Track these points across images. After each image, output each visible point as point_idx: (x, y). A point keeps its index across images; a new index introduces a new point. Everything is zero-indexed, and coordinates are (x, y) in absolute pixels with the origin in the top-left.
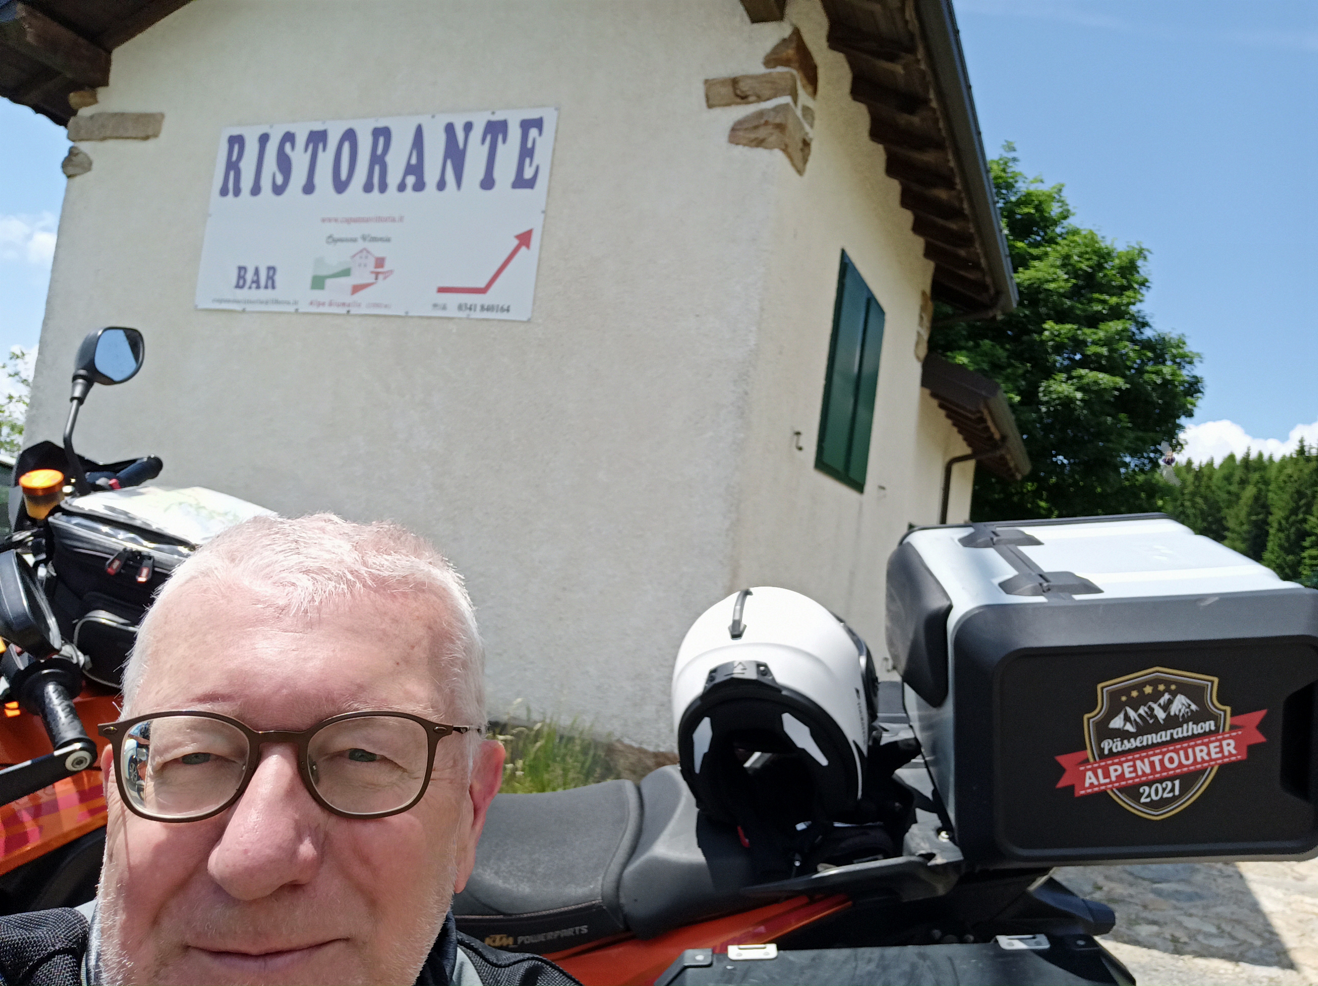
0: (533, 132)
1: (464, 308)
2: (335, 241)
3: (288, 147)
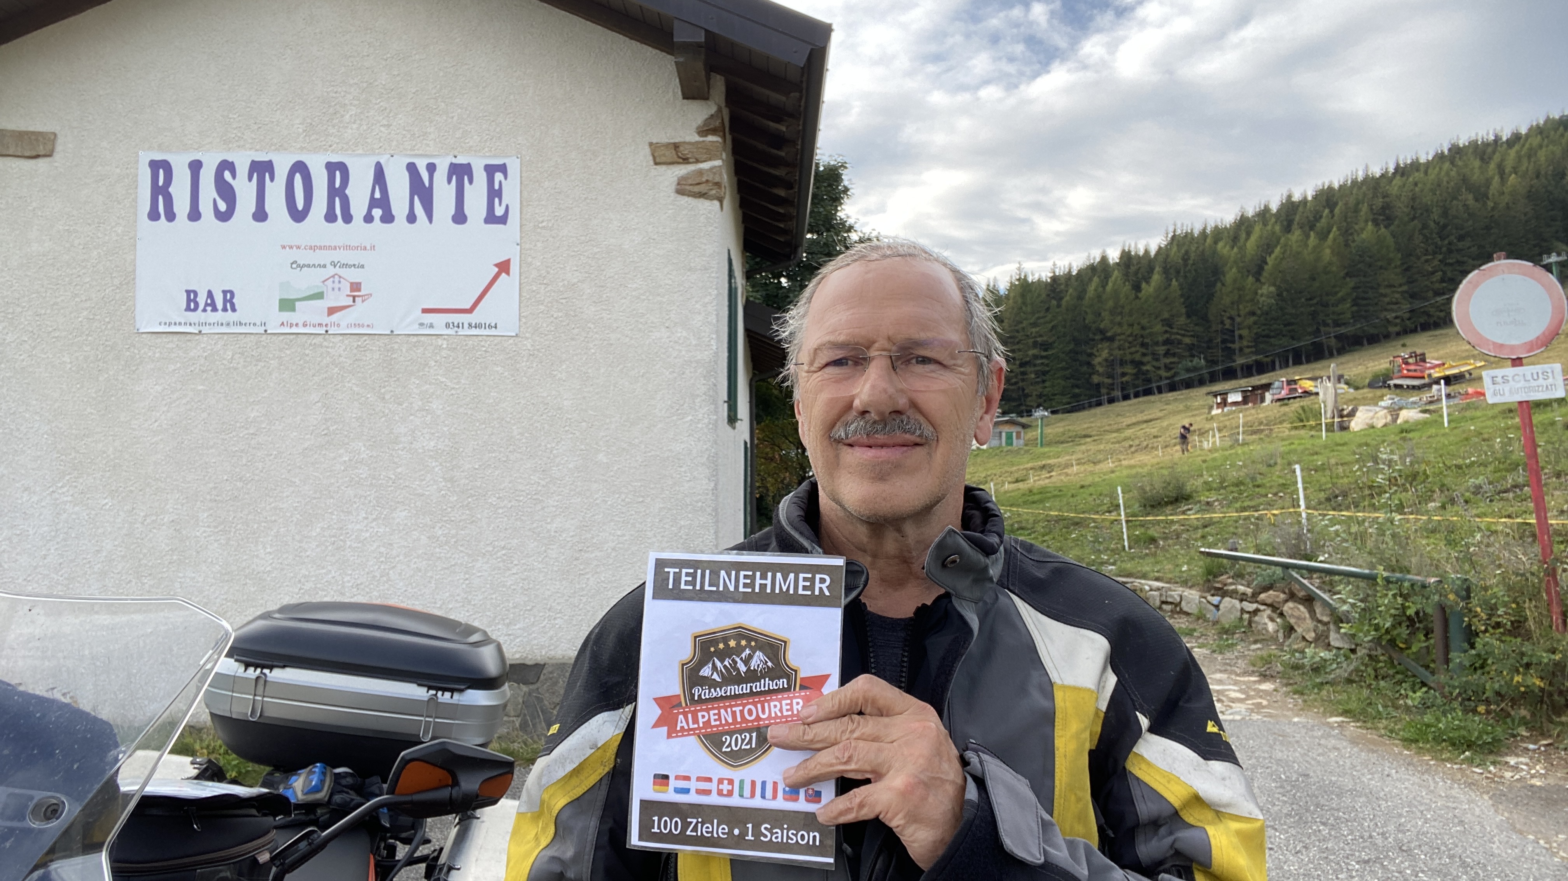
1: (451, 326)
2: (301, 267)
3: (227, 175)
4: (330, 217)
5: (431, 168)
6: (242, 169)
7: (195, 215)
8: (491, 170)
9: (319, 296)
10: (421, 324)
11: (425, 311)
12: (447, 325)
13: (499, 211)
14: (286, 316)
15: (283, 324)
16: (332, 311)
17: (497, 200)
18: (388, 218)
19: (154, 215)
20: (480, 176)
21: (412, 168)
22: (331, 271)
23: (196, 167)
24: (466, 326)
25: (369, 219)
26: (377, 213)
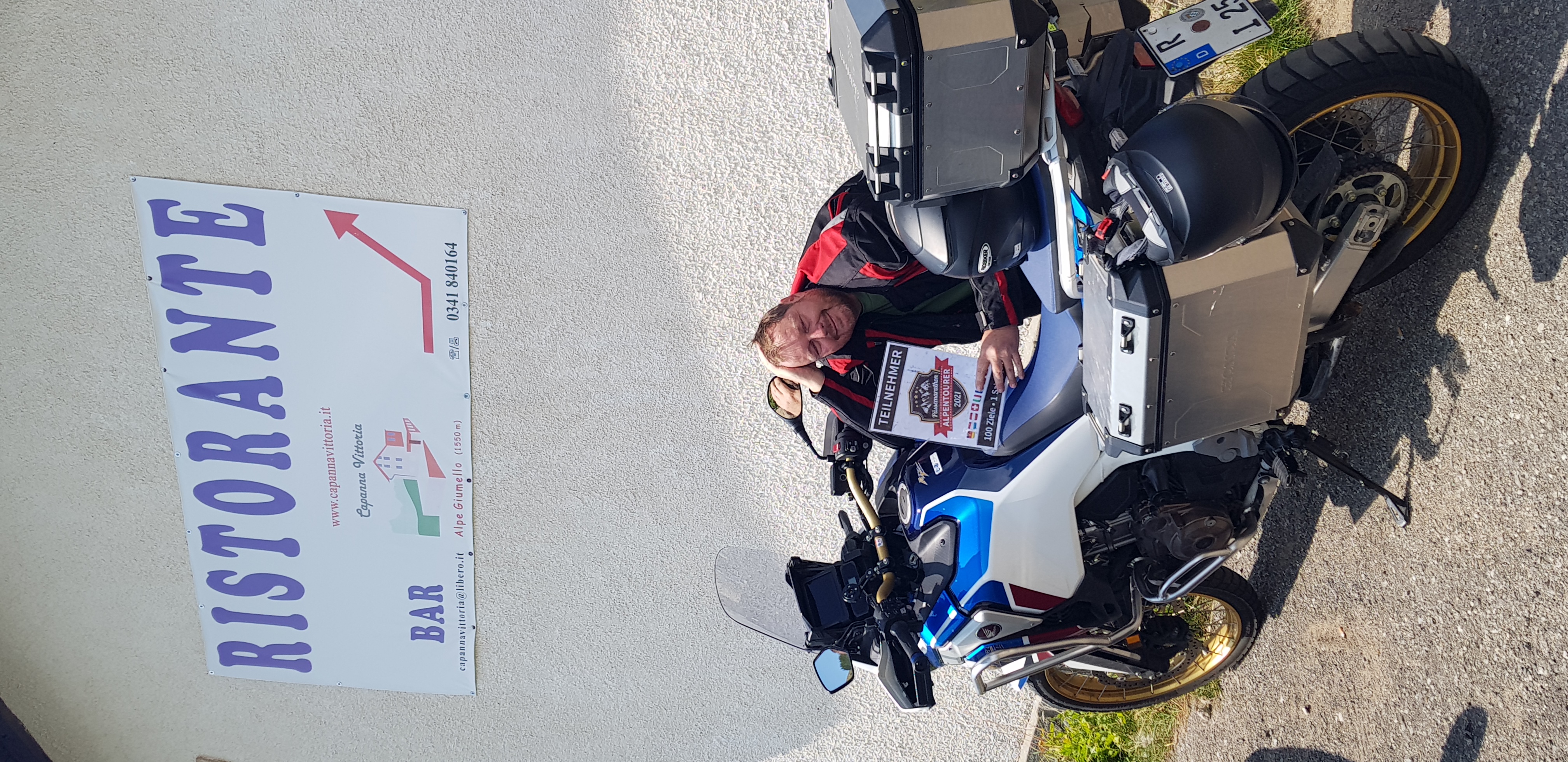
0: (174, 214)
1: (454, 312)
2: (365, 505)
3: (229, 581)
4: (283, 462)
5: (176, 316)
6: (219, 563)
7: (298, 622)
8: (164, 227)
9: (411, 486)
10: (452, 355)
11: (429, 346)
12: (453, 318)
13: (239, 220)
14: (446, 526)
15: (459, 533)
16: (435, 471)
17: (218, 222)
18: (274, 386)
19: (305, 666)
20: (178, 244)
21: (181, 344)
22: (368, 467)
23: (221, 615)
24: (452, 290)
25: (278, 412)
26: (265, 399)
